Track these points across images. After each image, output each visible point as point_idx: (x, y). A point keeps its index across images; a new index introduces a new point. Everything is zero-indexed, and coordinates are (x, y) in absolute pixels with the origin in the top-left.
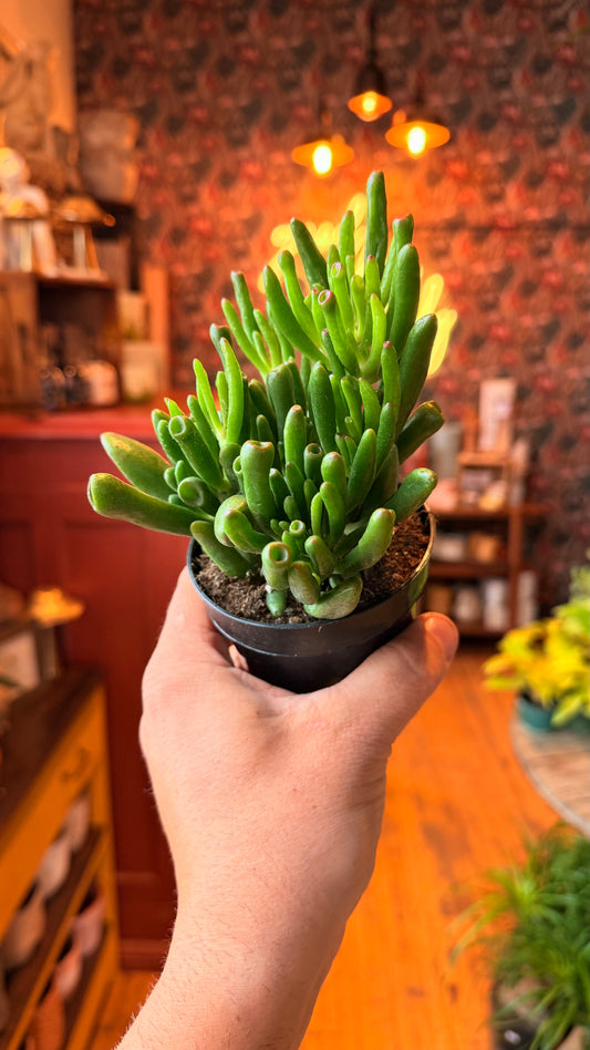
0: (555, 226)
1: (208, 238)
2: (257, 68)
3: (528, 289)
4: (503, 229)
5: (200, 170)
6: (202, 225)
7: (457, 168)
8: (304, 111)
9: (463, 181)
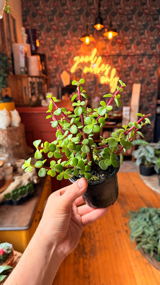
0: (143, 55)
1: (57, 59)
2: (69, 15)
3: (137, 71)
4: (131, 56)
5: (55, 42)
6: (56, 56)
7: (119, 41)
8: (81, 26)
9: (121, 44)
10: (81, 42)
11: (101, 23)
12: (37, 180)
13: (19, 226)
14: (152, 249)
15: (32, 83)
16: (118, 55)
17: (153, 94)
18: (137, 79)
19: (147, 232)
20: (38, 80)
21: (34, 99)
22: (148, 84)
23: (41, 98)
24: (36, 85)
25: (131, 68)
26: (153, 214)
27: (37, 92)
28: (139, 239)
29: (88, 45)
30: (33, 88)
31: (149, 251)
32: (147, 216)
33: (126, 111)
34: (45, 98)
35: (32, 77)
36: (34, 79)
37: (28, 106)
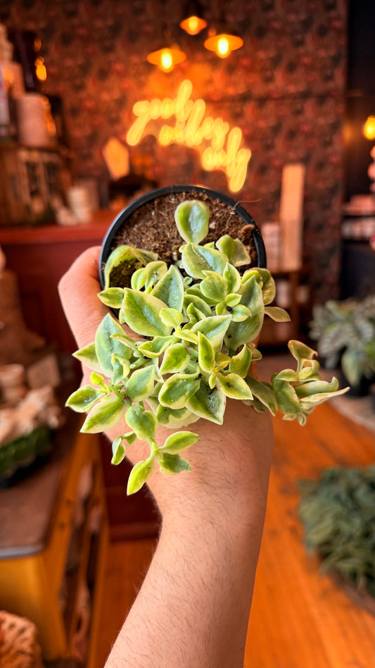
0: (305, 95)
1: (94, 112)
3: (292, 135)
4: (275, 99)
5: (85, 69)
6: (89, 104)
7: (245, 62)
8: (148, 28)
9: (249, 70)
10: (151, 68)
11: (200, 15)
12: (58, 417)
13: (16, 545)
14: (361, 569)
15: (31, 166)
16: (245, 98)
17: (333, 191)
18: (292, 155)
19: (345, 528)
20: (46, 158)
21: (38, 207)
22: (321, 165)
23: (56, 203)
24: (41, 171)
25: (276, 129)
26: (356, 481)
27: (44, 188)
28: (325, 549)
29: (169, 75)
30: (33, 178)
31: (354, 576)
32: (340, 488)
33: (272, 235)
34: (66, 203)
35: (30, 149)
36: (35, 157)
37: (22, 224)
